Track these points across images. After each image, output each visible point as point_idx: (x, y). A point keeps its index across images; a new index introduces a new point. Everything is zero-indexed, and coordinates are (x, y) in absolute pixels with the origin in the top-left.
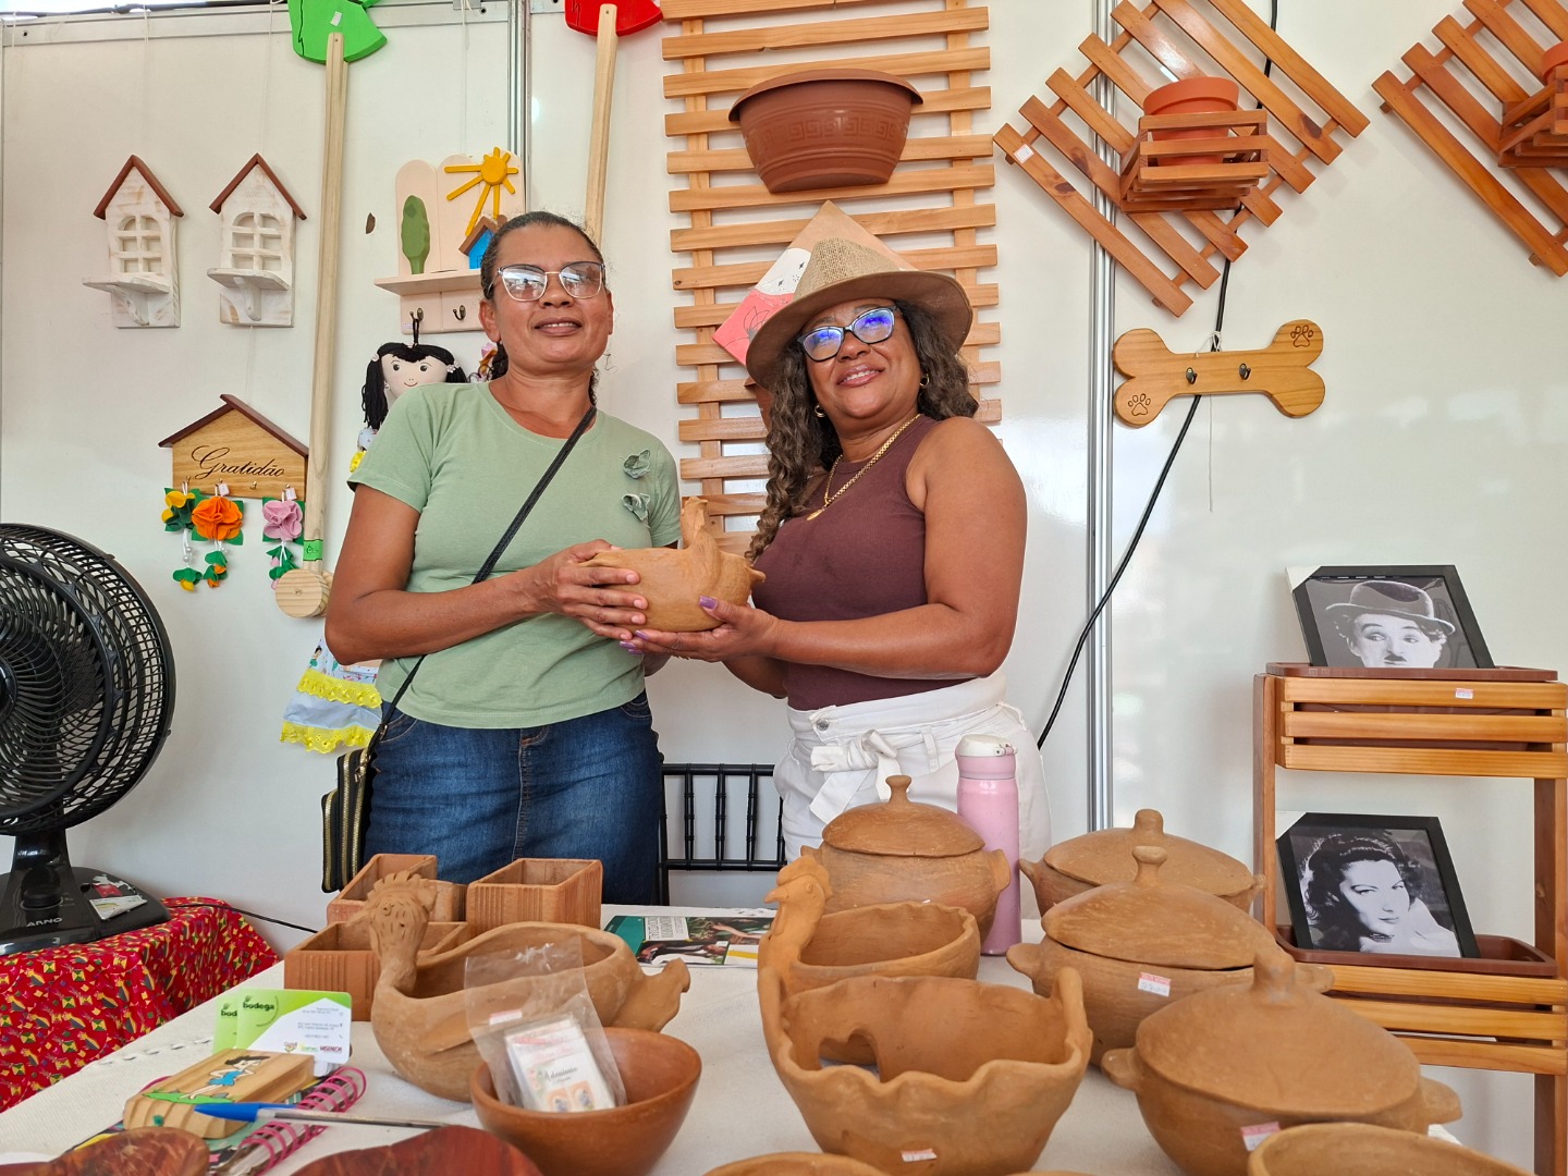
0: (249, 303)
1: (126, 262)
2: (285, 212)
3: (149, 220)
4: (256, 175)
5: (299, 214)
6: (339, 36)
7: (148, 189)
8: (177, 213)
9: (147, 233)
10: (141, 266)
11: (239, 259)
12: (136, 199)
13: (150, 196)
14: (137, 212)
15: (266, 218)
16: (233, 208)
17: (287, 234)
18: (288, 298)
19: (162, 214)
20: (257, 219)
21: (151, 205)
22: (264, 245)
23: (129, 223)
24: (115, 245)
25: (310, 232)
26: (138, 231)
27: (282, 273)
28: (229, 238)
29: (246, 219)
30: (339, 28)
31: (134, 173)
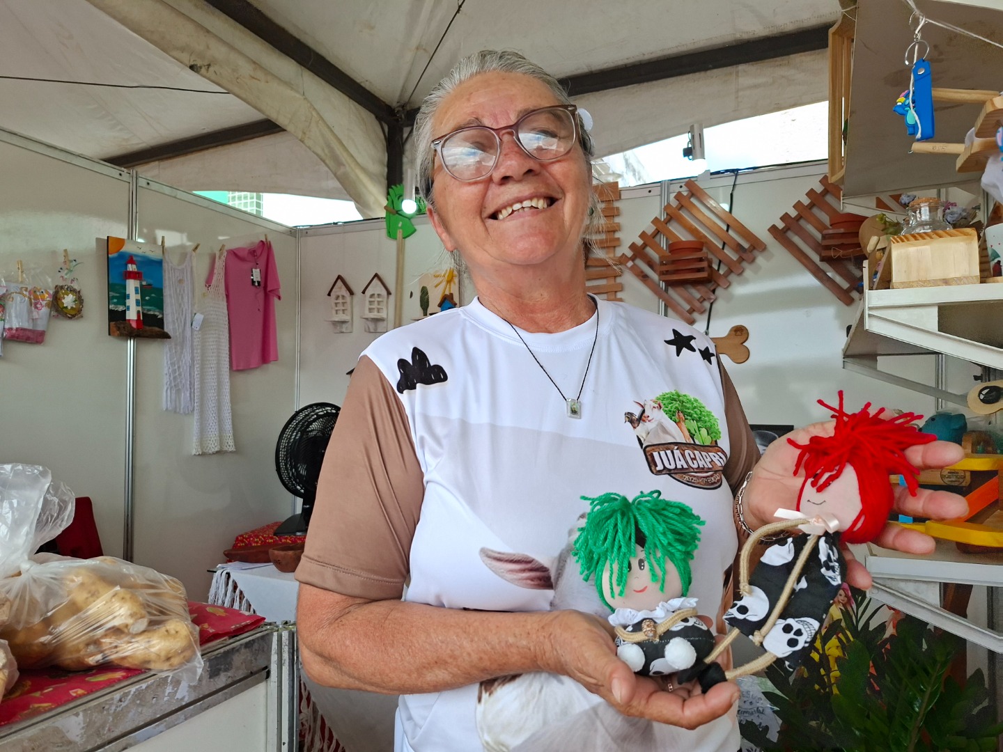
0: (373, 326)
1: (337, 311)
2: (384, 292)
3: (343, 296)
4: (376, 280)
5: (389, 293)
6: (401, 230)
7: (343, 287)
8: (352, 293)
9: (343, 301)
10: (341, 312)
11: (371, 310)
12: (340, 290)
13: (344, 288)
14: (340, 294)
15: (379, 295)
16: (368, 292)
17: (385, 300)
18: (385, 322)
19: (347, 294)
20: (376, 295)
21: (344, 292)
22: (379, 305)
23: (337, 297)
24: (334, 305)
25: (392, 298)
26: (340, 300)
27: (383, 315)
28: (367, 303)
29: (372, 296)
30: (401, 228)
31: (339, 281)
